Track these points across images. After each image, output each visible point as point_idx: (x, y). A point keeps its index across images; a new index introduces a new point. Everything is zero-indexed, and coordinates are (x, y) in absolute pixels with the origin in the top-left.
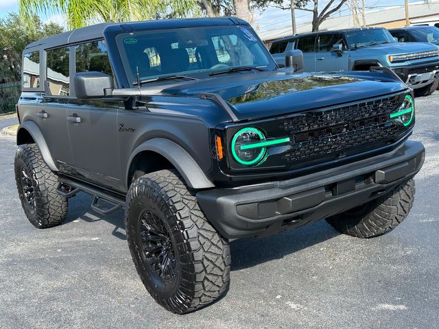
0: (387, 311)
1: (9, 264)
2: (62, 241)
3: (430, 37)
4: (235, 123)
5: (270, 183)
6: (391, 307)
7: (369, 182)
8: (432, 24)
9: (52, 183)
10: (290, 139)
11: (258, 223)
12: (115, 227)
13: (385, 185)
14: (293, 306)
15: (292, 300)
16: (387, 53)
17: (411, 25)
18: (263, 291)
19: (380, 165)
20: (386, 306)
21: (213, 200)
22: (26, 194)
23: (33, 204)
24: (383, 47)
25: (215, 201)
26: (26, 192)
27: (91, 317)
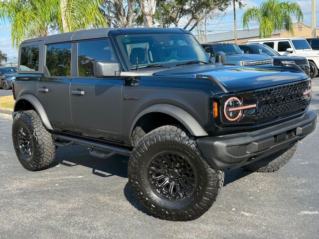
0: (309, 215)
1: (22, 194)
2: (54, 179)
4: (227, 93)
5: (243, 133)
6: (310, 213)
7: (292, 135)
8: (262, 43)
10: (257, 105)
11: (239, 158)
12: (92, 169)
15: (244, 211)
16: (241, 60)
17: (248, 43)
18: (221, 206)
19: (299, 124)
20: (306, 212)
21: (211, 143)
22: (21, 146)
23: (28, 154)
24: (237, 56)
25: (213, 144)
26: (21, 145)
27: (109, 225)
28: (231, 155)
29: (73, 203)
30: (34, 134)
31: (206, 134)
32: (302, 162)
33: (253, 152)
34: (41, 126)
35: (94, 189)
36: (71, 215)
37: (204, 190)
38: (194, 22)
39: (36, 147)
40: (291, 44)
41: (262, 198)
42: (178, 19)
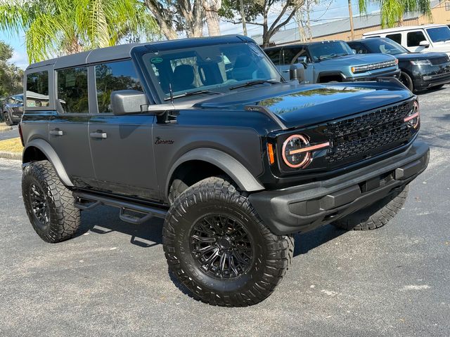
0: (414, 291)
1: (35, 277)
2: (79, 252)
3: (382, 48)
4: (284, 131)
5: (314, 183)
6: (416, 287)
7: (390, 179)
8: (383, 36)
10: (330, 143)
12: (131, 236)
13: (403, 181)
14: (329, 293)
15: (326, 288)
16: (349, 65)
17: (364, 38)
18: (296, 282)
20: (412, 287)
21: (268, 199)
22: (34, 210)
23: (44, 220)
24: (345, 59)
25: (270, 202)
26: (35, 208)
27: (141, 316)
28: (295, 216)
29: (99, 287)
30: (49, 194)
31: (261, 188)
32: (420, 212)
33: (330, 207)
34: (58, 182)
35: (128, 265)
36: (93, 305)
37: (265, 264)
38: (290, 10)
39: (52, 211)
40: (426, 35)
41: (355, 269)
42: (267, 7)
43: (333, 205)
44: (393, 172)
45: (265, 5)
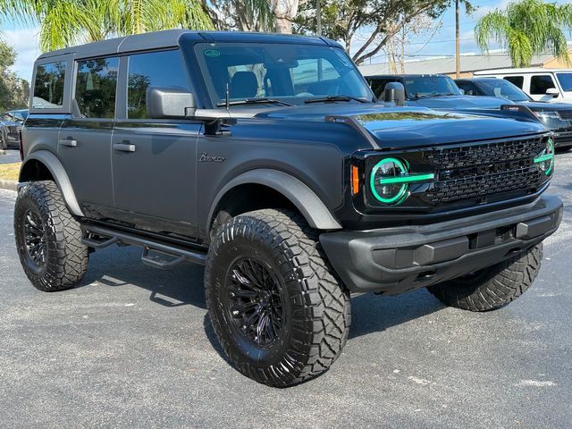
0: (534, 387)
1: (20, 331)
2: (83, 306)
3: (497, 91)
4: (377, 151)
5: (408, 227)
6: (537, 384)
7: (508, 237)
8: (501, 77)
9: (73, 232)
11: (395, 274)
12: (151, 292)
13: (525, 242)
14: (419, 381)
15: (414, 375)
18: (374, 365)
19: (522, 217)
20: (531, 382)
21: (345, 241)
22: (28, 247)
23: (40, 260)
24: (450, 99)
25: (347, 244)
26: (29, 244)
27: (162, 390)
28: (380, 267)
29: (108, 349)
31: (338, 226)
32: (541, 293)
33: (424, 262)
34: (62, 208)
35: (150, 327)
38: (379, 38)
39: (52, 246)
40: (555, 81)
41: (453, 354)
42: (351, 31)
43: (431, 259)
44: (513, 227)
45: (349, 28)
